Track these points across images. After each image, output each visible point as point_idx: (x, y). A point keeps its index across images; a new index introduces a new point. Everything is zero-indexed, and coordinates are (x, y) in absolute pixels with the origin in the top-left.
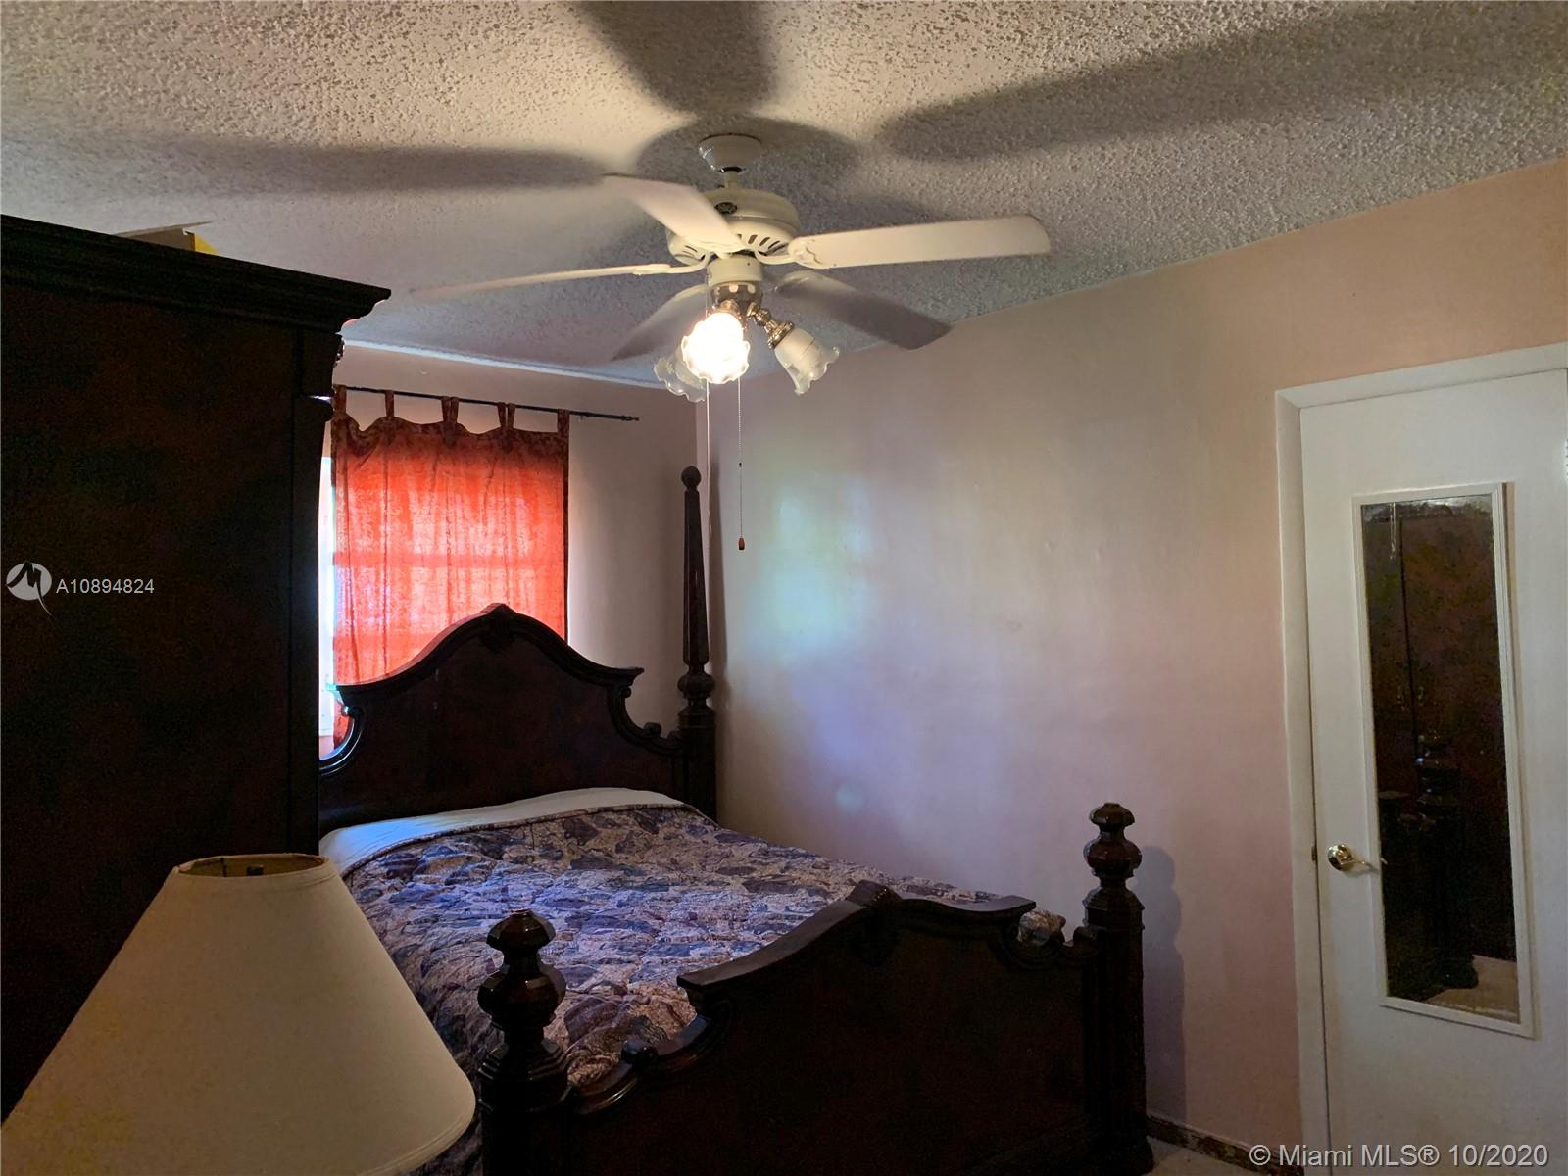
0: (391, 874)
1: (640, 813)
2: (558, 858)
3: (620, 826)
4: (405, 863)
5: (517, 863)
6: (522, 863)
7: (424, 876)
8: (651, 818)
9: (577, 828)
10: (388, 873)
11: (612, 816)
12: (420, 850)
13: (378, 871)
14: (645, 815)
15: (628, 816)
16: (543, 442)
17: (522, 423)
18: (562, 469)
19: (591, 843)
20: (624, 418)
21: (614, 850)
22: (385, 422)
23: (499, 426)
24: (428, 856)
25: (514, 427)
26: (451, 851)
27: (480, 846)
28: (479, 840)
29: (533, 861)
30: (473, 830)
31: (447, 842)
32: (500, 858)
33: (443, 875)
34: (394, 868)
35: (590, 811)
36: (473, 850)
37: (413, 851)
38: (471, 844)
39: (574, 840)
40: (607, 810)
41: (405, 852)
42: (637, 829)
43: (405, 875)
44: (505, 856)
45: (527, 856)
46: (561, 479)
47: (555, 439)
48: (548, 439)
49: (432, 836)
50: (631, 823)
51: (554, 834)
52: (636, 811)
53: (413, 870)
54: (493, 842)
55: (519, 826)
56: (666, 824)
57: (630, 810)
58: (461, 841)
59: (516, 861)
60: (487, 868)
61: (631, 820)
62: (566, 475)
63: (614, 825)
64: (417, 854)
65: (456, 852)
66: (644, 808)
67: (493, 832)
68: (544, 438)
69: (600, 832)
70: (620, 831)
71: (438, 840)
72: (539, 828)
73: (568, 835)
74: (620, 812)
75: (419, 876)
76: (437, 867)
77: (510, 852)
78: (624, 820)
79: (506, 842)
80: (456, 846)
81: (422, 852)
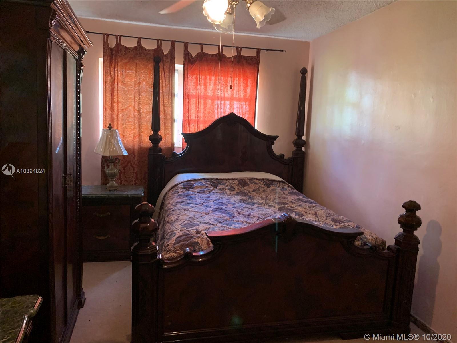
0: (184, 188)
1: (266, 181)
2: (233, 191)
3: (257, 184)
4: (189, 185)
5: (221, 190)
6: (222, 190)
7: (192, 190)
8: (268, 183)
9: (243, 183)
10: (183, 187)
11: (256, 181)
12: (194, 182)
13: (181, 187)
14: (267, 182)
15: (261, 181)
16: (251, 59)
17: (245, 53)
18: (257, 69)
19: (246, 188)
20: (280, 51)
21: (252, 191)
22: (200, 54)
23: (236, 54)
24: (196, 184)
25: (241, 55)
26: (203, 184)
27: (212, 183)
28: (212, 182)
29: (225, 190)
30: (212, 179)
31: (203, 181)
32: (216, 188)
33: (198, 190)
34: (185, 186)
35: (249, 178)
36: (209, 185)
37: (192, 182)
38: (209, 183)
39: (241, 186)
40: (255, 179)
41: (190, 182)
42: (263, 186)
43: (187, 189)
44: (218, 187)
45: (224, 189)
46: (256, 72)
47: (255, 59)
48: (253, 58)
49: (199, 179)
50: (261, 184)
51: (235, 183)
52: (265, 180)
53: (190, 187)
54: (215, 183)
55: (226, 180)
56: (273, 186)
57: (263, 180)
58: (206, 181)
59: (220, 189)
60: (211, 190)
61: (262, 183)
62: (258, 71)
63: (256, 183)
64: (193, 183)
65: (204, 184)
66: (268, 180)
67: (217, 180)
68: (251, 58)
69: (250, 185)
70: (256, 186)
71: (201, 180)
72: (231, 181)
73: (239, 184)
74: (259, 180)
75: (191, 189)
76: (197, 187)
77: (220, 187)
78: (260, 182)
79: (220, 184)
80: (205, 182)
81: (195, 183)
